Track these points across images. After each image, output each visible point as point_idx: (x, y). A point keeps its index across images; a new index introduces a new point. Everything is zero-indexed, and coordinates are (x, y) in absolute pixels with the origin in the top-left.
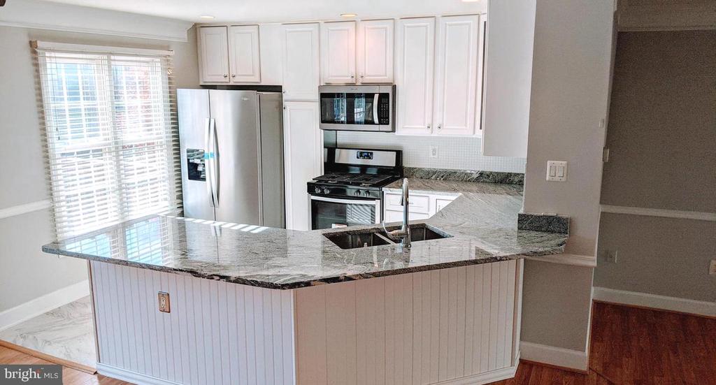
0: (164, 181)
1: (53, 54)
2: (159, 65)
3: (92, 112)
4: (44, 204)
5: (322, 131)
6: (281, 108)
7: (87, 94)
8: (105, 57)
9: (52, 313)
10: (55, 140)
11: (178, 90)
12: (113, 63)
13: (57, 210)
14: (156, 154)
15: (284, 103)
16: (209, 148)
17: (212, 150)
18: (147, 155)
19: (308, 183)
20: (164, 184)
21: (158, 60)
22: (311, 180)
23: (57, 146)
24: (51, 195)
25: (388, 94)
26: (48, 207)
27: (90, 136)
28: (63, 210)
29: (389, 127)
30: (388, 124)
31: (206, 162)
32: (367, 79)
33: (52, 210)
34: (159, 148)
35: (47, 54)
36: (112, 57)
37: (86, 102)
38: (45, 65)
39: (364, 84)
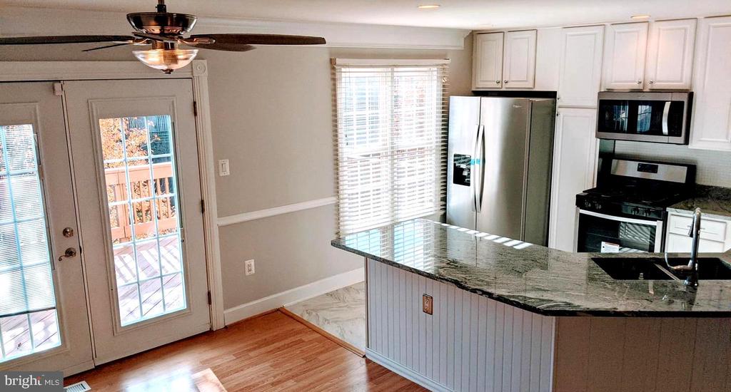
0: (430, 184)
1: (347, 70)
2: (435, 73)
3: (375, 120)
4: (332, 200)
5: (599, 140)
6: (553, 114)
7: (372, 104)
8: (390, 69)
9: (330, 295)
10: (344, 145)
11: (451, 97)
12: (395, 74)
13: (341, 206)
14: (426, 158)
15: (558, 110)
16: (475, 154)
17: (479, 156)
18: (417, 159)
19: (578, 196)
20: (431, 186)
21: (435, 69)
22: (580, 192)
23: (345, 150)
24: (338, 192)
25: (683, 102)
26: (334, 202)
27: (372, 142)
28: (346, 206)
29: (681, 139)
30: (680, 135)
31: (472, 167)
32: (657, 86)
33: (337, 205)
34: (429, 153)
35: (343, 70)
36: (396, 69)
37: (371, 112)
38: (341, 79)
39: (653, 91)
